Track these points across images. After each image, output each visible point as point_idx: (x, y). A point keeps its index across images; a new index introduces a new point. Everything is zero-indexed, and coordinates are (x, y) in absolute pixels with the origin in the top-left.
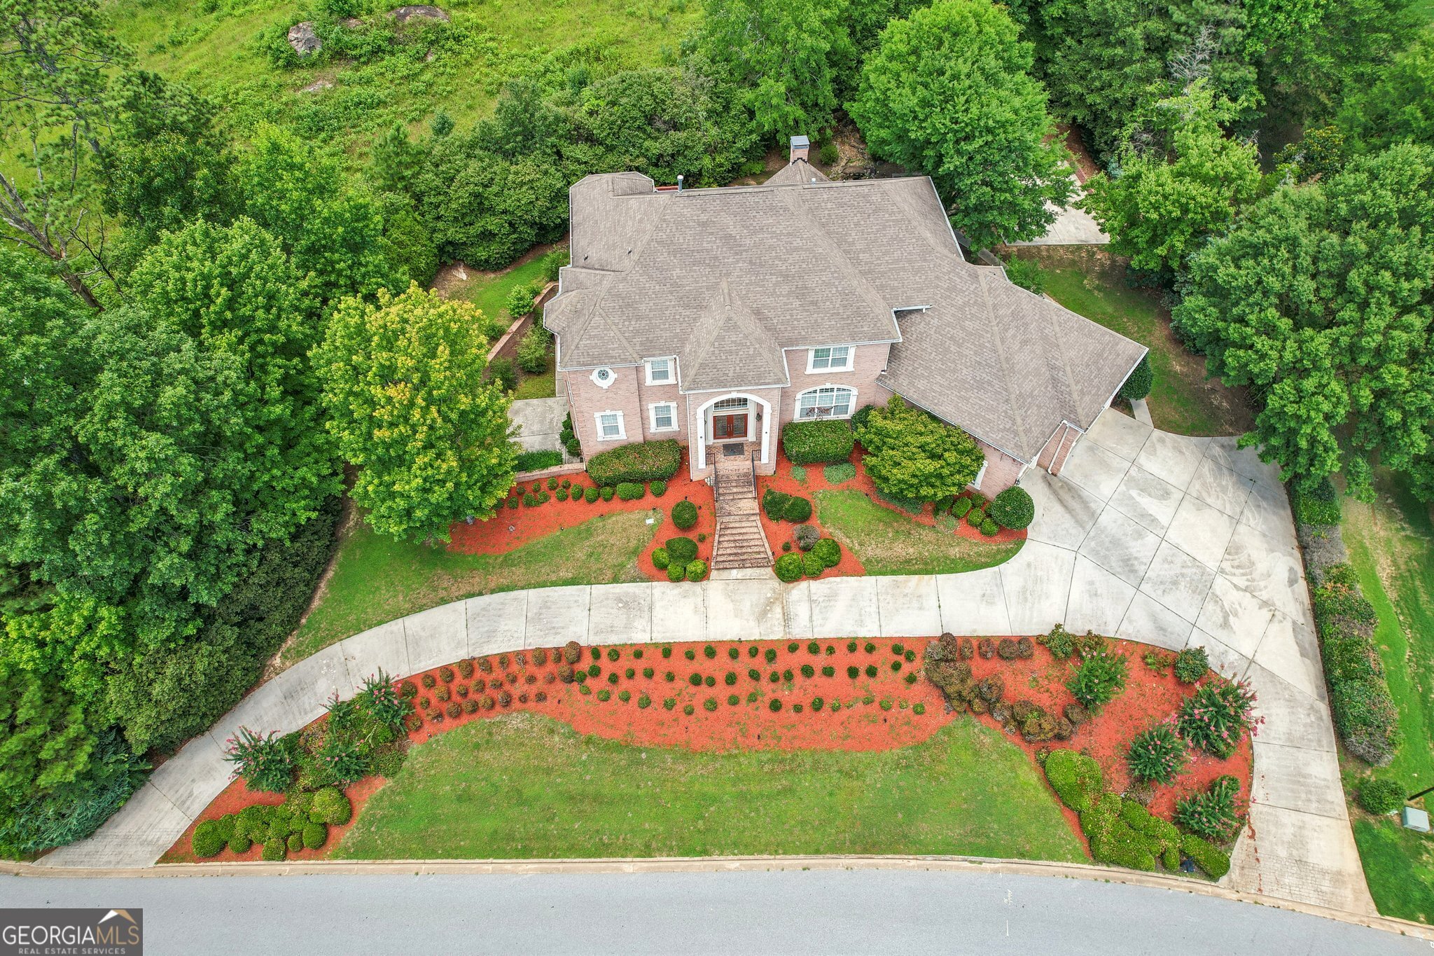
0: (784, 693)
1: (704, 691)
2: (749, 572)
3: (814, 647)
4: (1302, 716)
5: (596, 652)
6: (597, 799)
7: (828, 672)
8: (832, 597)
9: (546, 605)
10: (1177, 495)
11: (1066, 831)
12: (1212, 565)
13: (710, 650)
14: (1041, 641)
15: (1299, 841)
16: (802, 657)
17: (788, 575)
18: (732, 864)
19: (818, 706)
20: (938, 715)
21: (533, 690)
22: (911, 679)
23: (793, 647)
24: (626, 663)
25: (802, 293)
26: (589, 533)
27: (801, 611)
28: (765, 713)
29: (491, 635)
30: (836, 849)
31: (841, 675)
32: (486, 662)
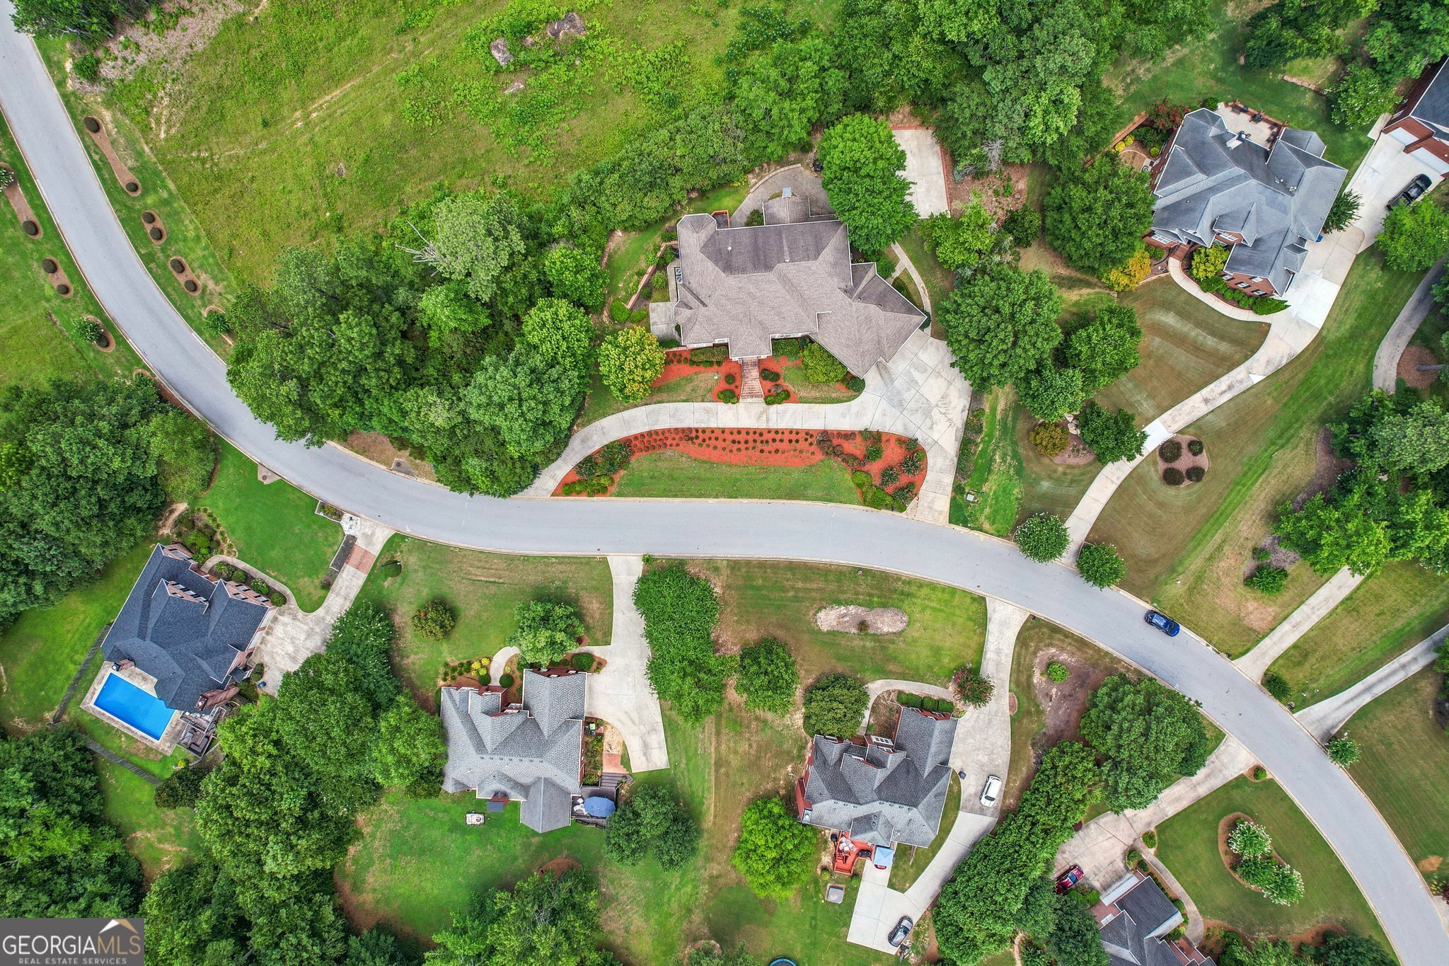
0: (765, 447)
1: (737, 446)
2: (754, 399)
3: (777, 432)
4: (947, 462)
5: (697, 430)
6: (700, 479)
7: (781, 441)
8: (785, 412)
9: (676, 410)
10: (930, 371)
11: (857, 495)
12: (934, 403)
13: (739, 432)
14: (860, 432)
15: (933, 501)
16: (772, 435)
17: (768, 403)
18: (745, 501)
19: (777, 451)
20: (819, 456)
21: (675, 443)
22: (811, 444)
23: (769, 431)
24: (708, 434)
25: (779, 314)
26: (691, 380)
27: (773, 417)
28: (758, 453)
29: (657, 421)
30: (779, 498)
31: (786, 442)
32: (656, 432)
